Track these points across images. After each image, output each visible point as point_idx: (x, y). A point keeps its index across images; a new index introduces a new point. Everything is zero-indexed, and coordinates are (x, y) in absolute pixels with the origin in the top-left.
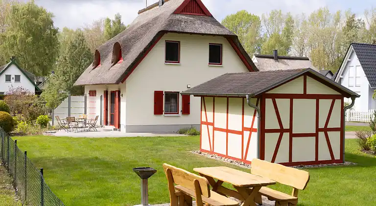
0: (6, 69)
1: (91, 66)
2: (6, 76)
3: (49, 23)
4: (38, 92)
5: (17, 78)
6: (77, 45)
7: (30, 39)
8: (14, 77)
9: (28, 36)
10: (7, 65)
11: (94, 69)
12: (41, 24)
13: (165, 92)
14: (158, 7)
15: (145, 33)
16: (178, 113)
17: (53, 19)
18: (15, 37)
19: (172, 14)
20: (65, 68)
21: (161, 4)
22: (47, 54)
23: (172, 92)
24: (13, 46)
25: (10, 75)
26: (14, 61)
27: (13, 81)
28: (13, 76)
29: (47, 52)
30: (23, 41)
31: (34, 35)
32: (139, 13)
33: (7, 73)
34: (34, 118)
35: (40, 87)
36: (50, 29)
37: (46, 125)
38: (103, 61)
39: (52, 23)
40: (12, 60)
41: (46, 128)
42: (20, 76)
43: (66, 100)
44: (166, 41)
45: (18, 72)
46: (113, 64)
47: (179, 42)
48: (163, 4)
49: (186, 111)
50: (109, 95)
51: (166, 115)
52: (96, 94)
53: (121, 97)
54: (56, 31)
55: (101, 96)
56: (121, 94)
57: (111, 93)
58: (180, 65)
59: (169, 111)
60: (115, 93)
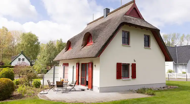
0: (19, 56)
1: (64, 50)
2: (19, 59)
3: (36, 40)
4: (31, 65)
5: (23, 59)
6: (50, 45)
7: (29, 45)
8: (22, 59)
9: (28, 44)
10: (19, 54)
12: (34, 40)
13: (122, 64)
14: (103, 18)
15: (105, 27)
16: (129, 78)
17: (38, 38)
18: (23, 45)
19: (124, 15)
20: (44, 55)
21: (106, 16)
23: (126, 64)
24: (22, 47)
26: (22, 53)
27: (21, 61)
29: (36, 50)
30: (26, 46)
31: (31, 44)
32: (88, 25)
33: (19, 57)
35: (33, 63)
36: (37, 42)
37: (39, 86)
39: (38, 40)
40: (21, 52)
41: (39, 88)
44: (122, 31)
45: (24, 57)
46: (83, 46)
47: (129, 32)
48: (107, 16)
49: (134, 76)
50: (80, 66)
51: (123, 79)
52: (68, 65)
53: (94, 67)
54: (39, 43)
55: (74, 66)
56: (94, 65)
57: (82, 64)
58: (129, 46)
59: (124, 76)
60: (87, 64)
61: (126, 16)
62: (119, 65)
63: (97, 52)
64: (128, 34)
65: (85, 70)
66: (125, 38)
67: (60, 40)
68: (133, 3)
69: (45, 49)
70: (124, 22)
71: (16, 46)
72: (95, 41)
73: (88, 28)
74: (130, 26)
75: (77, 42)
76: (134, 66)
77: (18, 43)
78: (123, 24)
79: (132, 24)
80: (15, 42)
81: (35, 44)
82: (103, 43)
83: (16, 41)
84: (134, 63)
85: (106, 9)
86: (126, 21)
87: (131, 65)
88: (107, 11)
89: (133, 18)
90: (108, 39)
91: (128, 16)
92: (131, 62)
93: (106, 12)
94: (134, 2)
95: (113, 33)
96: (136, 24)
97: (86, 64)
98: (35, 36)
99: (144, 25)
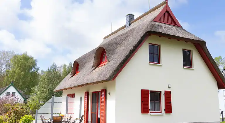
0: (7, 89)
1: (69, 76)
2: (7, 92)
3: (34, 64)
4: (25, 102)
7: (23, 73)
9: (22, 71)
10: (8, 86)
11: (71, 77)
12: (30, 64)
13: (150, 91)
14: (125, 28)
15: (125, 40)
16: (161, 112)
18: (14, 72)
19: (152, 21)
20: (44, 85)
22: (32, 82)
23: (156, 91)
25: (9, 92)
26: (13, 84)
27: (11, 95)
28: (11, 93)
30: (19, 74)
31: (25, 71)
32: (104, 39)
34: (19, 118)
36: (35, 68)
38: (82, 68)
39: (36, 64)
40: (11, 83)
42: (15, 93)
43: (50, 100)
44: (149, 43)
45: (15, 90)
46: (94, 68)
47: (159, 45)
48: (130, 25)
49: (169, 110)
50: (90, 96)
51: (152, 114)
52: (74, 96)
53: (108, 95)
54: (38, 69)
55: (81, 97)
56: (108, 93)
57: (93, 93)
58: (161, 66)
59: (154, 110)
60: (100, 93)
61: (154, 23)
62: (145, 93)
63: (111, 73)
64: (158, 47)
65: (97, 102)
66: (153, 54)
67: (70, 65)
68: (165, 5)
69: (46, 76)
70: (150, 31)
71: (4, 74)
72: (110, 60)
73: (104, 43)
74: (160, 37)
75: (87, 63)
76: (168, 94)
77: (8, 70)
78: (149, 34)
79: (162, 33)
80: (3, 68)
81: (33, 70)
82: (120, 61)
83: (5, 67)
84: (168, 90)
85: (129, 14)
86: (153, 30)
87: (163, 93)
88: (131, 18)
89: (165, 26)
90: (126, 55)
91: (158, 23)
92: (163, 89)
93: (128, 19)
94: (166, 3)
95: (134, 46)
96: (168, 34)
97: (98, 92)
98: (32, 58)
99: (180, 34)
